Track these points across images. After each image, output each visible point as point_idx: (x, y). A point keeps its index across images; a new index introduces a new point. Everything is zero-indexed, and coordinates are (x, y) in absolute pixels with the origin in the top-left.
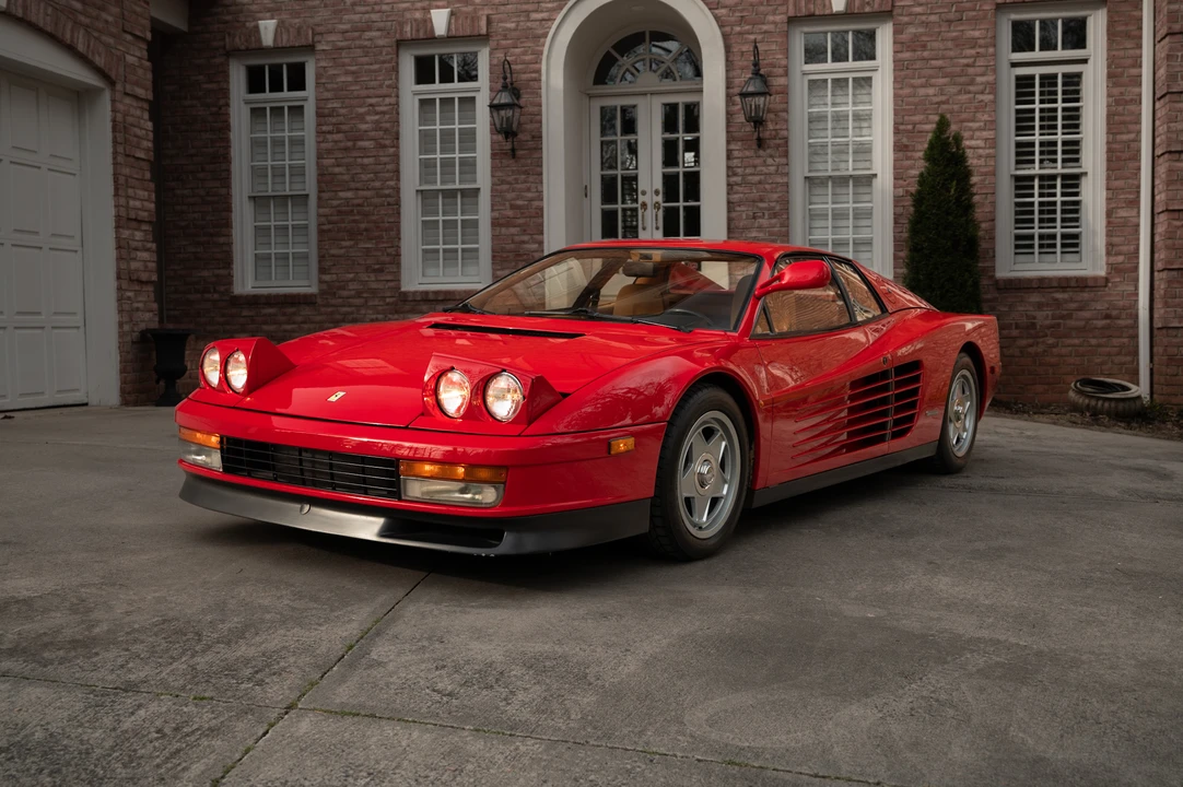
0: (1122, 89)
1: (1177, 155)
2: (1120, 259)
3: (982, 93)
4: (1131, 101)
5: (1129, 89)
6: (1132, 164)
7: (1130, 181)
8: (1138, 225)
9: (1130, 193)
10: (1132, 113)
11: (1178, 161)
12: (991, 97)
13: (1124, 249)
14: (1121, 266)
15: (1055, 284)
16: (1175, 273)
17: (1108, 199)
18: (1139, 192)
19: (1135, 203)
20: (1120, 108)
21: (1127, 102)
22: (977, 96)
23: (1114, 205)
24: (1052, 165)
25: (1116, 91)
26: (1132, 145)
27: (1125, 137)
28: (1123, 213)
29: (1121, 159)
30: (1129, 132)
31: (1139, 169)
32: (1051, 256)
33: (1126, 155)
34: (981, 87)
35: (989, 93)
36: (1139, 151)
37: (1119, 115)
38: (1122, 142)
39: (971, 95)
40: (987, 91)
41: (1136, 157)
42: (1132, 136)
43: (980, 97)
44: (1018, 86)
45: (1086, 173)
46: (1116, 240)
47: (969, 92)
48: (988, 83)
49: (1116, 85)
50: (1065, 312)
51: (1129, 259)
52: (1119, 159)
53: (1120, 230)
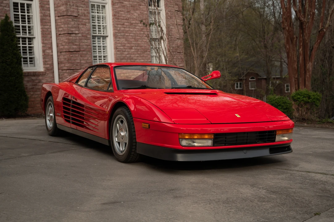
0: (45, 11)
1: (70, 35)
2: (48, 66)
3: (6, 7)
4: (47, 16)
5: (47, 11)
6: (49, 36)
7: (49, 41)
8: (52, 55)
9: (49, 45)
10: (48, 19)
11: (70, 36)
12: (8, 9)
13: (49, 62)
14: (49, 68)
15: (32, 74)
16: (72, 71)
17: (43, 47)
18: (52, 45)
19: (51, 48)
20: (45, 17)
21: (46, 16)
22: (4, 8)
23: (45, 49)
24: (25, 34)
25: (43, 12)
26: (49, 30)
27: (46, 27)
28: (48, 51)
29: (46, 34)
30: (47, 25)
31: (51, 37)
32: (27, 65)
33: (47, 33)
34: (5, 5)
35: (8, 7)
36: (51, 32)
37: (45, 20)
38: (46, 28)
39: (2, 7)
40: (7, 6)
41: (50, 33)
42: (48, 27)
43: (5, 8)
44: (14, 6)
45: (35, 38)
46: (47, 60)
47: (2, 6)
48: (7, 4)
49: (43, 10)
50: (35, 83)
51: (50, 66)
52: (45, 34)
53: (47, 57)
